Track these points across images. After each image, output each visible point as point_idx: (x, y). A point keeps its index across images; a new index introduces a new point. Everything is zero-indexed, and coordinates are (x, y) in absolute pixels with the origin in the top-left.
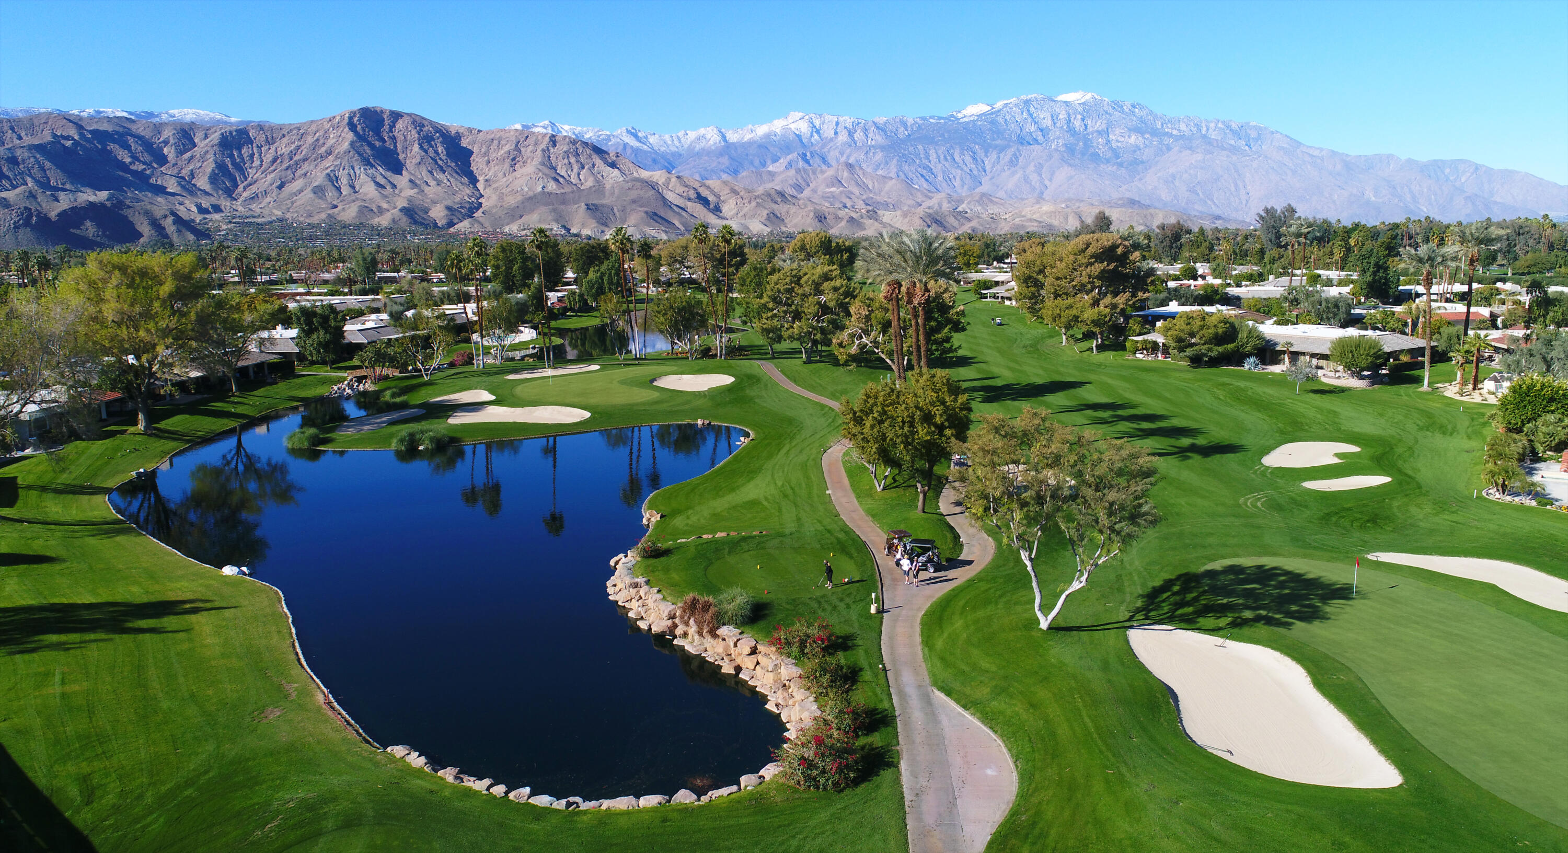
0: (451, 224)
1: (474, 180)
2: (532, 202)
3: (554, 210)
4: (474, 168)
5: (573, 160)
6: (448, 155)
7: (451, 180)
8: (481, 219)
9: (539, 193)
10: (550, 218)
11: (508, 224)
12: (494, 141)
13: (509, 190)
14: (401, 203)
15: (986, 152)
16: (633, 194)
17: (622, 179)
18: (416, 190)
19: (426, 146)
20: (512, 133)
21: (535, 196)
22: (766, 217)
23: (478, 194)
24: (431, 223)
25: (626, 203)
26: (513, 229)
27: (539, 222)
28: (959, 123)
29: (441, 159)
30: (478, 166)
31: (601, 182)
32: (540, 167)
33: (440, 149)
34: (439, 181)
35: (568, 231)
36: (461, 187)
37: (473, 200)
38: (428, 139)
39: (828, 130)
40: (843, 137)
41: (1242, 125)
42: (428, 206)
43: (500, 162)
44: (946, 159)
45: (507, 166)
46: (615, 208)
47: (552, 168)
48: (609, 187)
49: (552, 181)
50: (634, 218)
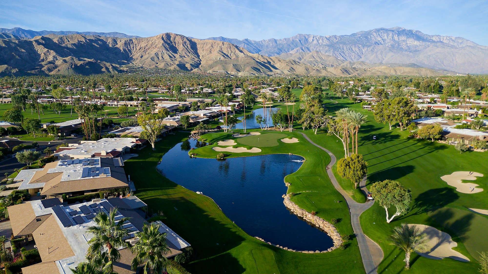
0: (192, 70)
1: (199, 56)
2: (216, 63)
3: (223, 66)
4: (198, 51)
5: (229, 50)
6: (191, 48)
7: (192, 55)
8: (201, 68)
10: (222, 68)
12: (204, 43)
13: (209, 59)
14: (177, 63)
15: (364, 47)
16: (247, 61)
17: (244, 56)
18: (181, 59)
19: (184, 45)
20: (211, 41)
21: (217, 61)
22: (289, 69)
23: (200, 60)
24: (186, 69)
25: (245, 64)
26: (210, 71)
27: (218, 69)
28: (354, 38)
29: (189, 49)
30: (200, 52)
31: (237, 57)
32: (219, 52)
33: (189, 46)
34: (188, 56)
35: (227, 73)
36: (195, 58)
37: (198, 62)
38: (185, 43)
39: (310, 40)
40: (315, 42)
41: (456, 38)
42: (185, 63)
43: (207, 50)
44: (349, 49)
45: (209, 52)
46: (242, 65)
47: (223, 52)
48: (240, 59)
49: (222, 57)
50: (248, 69)
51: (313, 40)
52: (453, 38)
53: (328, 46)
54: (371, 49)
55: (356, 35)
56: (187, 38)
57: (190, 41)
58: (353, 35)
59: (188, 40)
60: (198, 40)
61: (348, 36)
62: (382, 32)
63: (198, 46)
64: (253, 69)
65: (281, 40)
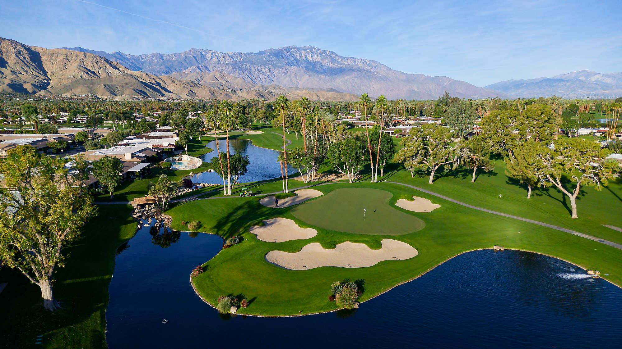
0: (35, 92)
1: (45, 73)
2: (76, 82)
3: (88, 87)
4: (44, 66)
5: (95, 65)
6: (31, 60)
7: (33, 71)
8: (50, 90)
9: (80, 79)
10: (86, 90)
11: (65, 93)
12: (53, 54)
13: (63, 77)
14: (7, 81)
15: (275, 68)
16: (127, 81)
17: (120, 74)
18: (15, 76)
19: (18, 55)
20: (64, 51)
21: (78, 80)
22: (187, 92)
23: (47, 79)
24: (26, 91)
25: (124, 85)
26: (68, 95)
27: (81, 92)
28: (263, 56)
29: (27, 62)
30: (46, 66)
31: (109, 75)
32: (79, 67)
33: (26, 57)
34: (27, 72)
35: (96, 97)
36: (38, 75)
37: (45, 81)
38: (20, 52)
39: (208, 56)
40: (215, 60)
41: (370, 61)
42: (23, 83)
43: (58, 64)
44: (259, 71)
45: (62, 66)
46: (118, 87)
47: (85, 68)
48: (114, 77)
49: (86, 74)
50: (128, 92)
51: (212, 58)
52: (368, 62)
53: (232, 65)
54: (283, 71)
55: (265, 53)
56: (23, 46)
57: (29, 49)
58: (261, 53)
59: (25, 48)
60: (42, 49)
61: (255, 54)
62: (295, 51)
63: (43, 58)
64: (137, 92)
65: (168, 55)
